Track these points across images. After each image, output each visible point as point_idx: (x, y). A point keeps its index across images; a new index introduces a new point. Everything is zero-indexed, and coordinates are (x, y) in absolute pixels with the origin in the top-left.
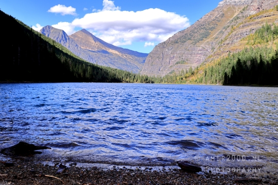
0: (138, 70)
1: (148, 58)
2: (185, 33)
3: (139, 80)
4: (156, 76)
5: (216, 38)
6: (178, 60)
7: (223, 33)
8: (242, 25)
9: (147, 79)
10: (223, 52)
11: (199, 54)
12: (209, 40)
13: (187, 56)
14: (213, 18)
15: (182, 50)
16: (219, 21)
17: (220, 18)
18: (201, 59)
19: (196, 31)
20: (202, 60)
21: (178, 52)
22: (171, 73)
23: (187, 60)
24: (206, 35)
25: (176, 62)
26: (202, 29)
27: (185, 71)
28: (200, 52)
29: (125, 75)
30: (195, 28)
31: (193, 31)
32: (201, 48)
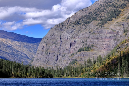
0: (28, 60)
1: (41, 45)
2: (89, 11)
3: (33, 74)
4: (55, 69)
6: (81, 46)
11: (108, 38)
13: (92, 40)
15: (86, 33)
18: (111, 44)
19: (102, 8)
20: (111, 46)
21: (81, 36)
22: (72, 63)
23: (93, 46)
24: (116, 14)
26: (110, 6)
27: (92, 61)
28: (109, 36)
29: (15, 67)
30: (101, 5)
31: (98, 9)
32: (109, 31)
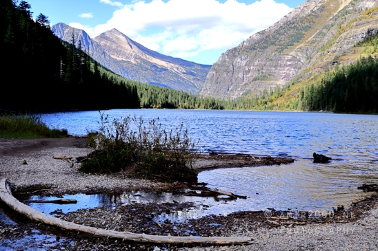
0: (195, 89)
1: (211, 73)
2: (266, 34)
3: (202, 106)
4: (226, 100)
5: (313, 42)
6: (256, 75)
7: (324, 35)
8: (355, 24)
9: (214, 104)
11: (287, 66)
12: (302, 45)
13: (269, 68)
14: (308, 12)
15: (262, 61)
16: (317, 17)
17: (318, 12)
18: (291, 73)
19: (282, 31)
20: (291, 75)
21: (256, 63)
22: (245, 94)
23: (269, 75)
24: (298, 38)
25: (253, 78)
26: (292, 28)
27: (269, 92)
28: (288, 63)
29: (182, 97)
30: (281, 27)
31: (277, 32)
32: (290, 57)
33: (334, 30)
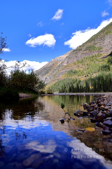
5: (51, 74)
7: (54, 72)
8: (62, 69)
10: (56, 80)
12: (48, 74)
14: (49, 65)
16: (52, 67)
33: (57, 71)
